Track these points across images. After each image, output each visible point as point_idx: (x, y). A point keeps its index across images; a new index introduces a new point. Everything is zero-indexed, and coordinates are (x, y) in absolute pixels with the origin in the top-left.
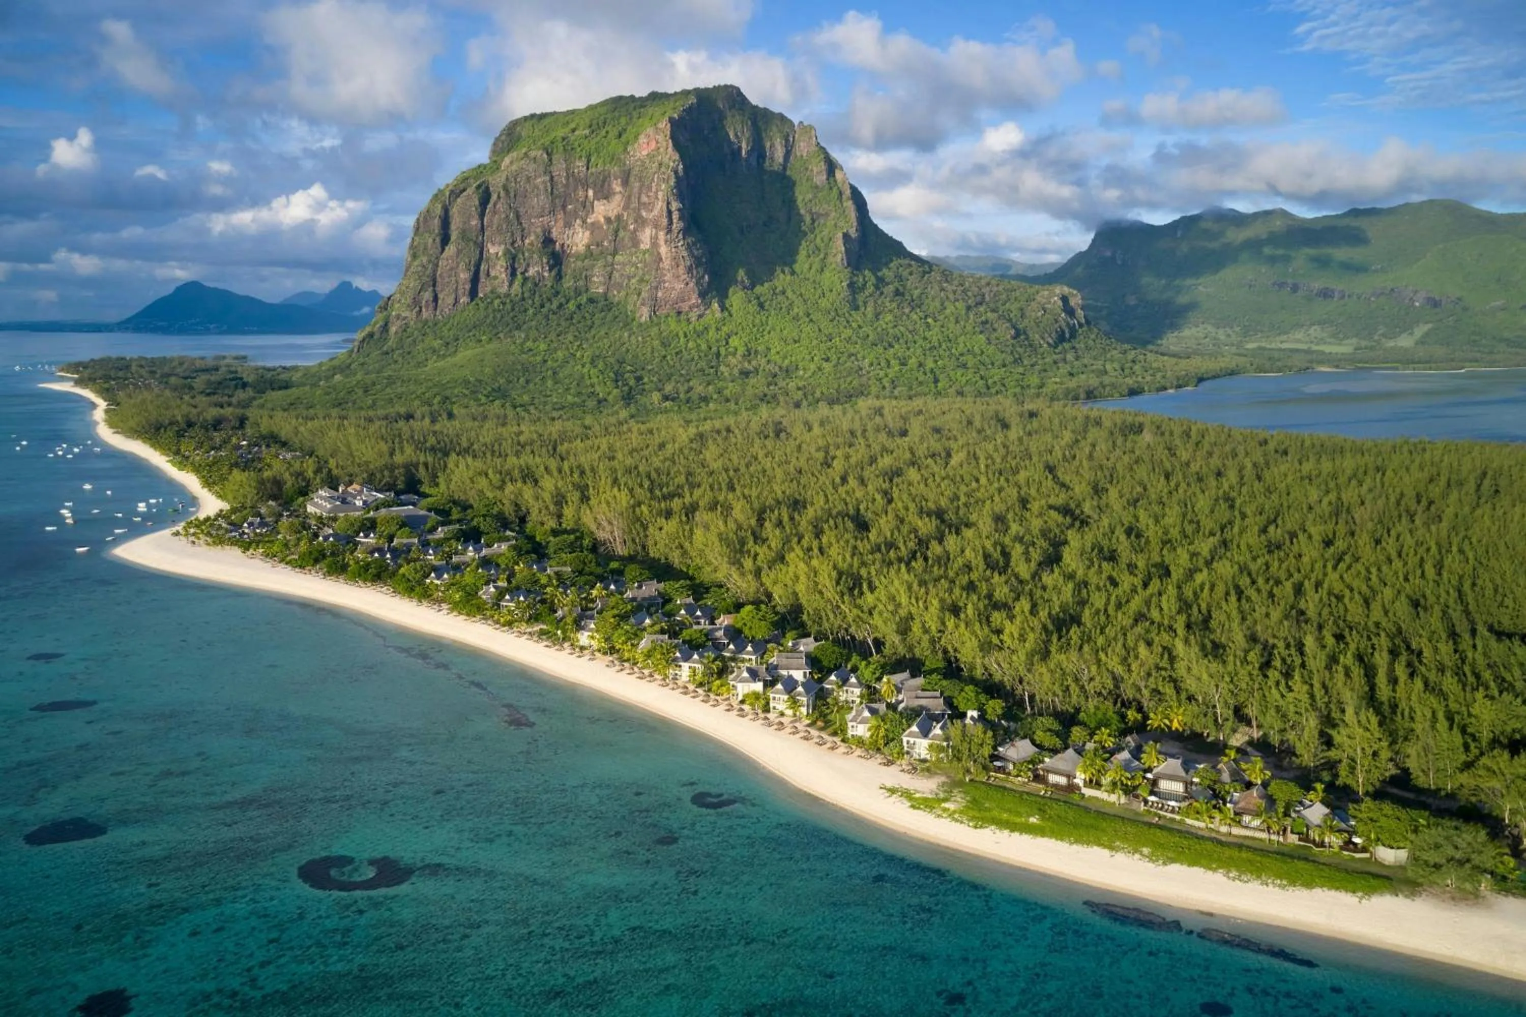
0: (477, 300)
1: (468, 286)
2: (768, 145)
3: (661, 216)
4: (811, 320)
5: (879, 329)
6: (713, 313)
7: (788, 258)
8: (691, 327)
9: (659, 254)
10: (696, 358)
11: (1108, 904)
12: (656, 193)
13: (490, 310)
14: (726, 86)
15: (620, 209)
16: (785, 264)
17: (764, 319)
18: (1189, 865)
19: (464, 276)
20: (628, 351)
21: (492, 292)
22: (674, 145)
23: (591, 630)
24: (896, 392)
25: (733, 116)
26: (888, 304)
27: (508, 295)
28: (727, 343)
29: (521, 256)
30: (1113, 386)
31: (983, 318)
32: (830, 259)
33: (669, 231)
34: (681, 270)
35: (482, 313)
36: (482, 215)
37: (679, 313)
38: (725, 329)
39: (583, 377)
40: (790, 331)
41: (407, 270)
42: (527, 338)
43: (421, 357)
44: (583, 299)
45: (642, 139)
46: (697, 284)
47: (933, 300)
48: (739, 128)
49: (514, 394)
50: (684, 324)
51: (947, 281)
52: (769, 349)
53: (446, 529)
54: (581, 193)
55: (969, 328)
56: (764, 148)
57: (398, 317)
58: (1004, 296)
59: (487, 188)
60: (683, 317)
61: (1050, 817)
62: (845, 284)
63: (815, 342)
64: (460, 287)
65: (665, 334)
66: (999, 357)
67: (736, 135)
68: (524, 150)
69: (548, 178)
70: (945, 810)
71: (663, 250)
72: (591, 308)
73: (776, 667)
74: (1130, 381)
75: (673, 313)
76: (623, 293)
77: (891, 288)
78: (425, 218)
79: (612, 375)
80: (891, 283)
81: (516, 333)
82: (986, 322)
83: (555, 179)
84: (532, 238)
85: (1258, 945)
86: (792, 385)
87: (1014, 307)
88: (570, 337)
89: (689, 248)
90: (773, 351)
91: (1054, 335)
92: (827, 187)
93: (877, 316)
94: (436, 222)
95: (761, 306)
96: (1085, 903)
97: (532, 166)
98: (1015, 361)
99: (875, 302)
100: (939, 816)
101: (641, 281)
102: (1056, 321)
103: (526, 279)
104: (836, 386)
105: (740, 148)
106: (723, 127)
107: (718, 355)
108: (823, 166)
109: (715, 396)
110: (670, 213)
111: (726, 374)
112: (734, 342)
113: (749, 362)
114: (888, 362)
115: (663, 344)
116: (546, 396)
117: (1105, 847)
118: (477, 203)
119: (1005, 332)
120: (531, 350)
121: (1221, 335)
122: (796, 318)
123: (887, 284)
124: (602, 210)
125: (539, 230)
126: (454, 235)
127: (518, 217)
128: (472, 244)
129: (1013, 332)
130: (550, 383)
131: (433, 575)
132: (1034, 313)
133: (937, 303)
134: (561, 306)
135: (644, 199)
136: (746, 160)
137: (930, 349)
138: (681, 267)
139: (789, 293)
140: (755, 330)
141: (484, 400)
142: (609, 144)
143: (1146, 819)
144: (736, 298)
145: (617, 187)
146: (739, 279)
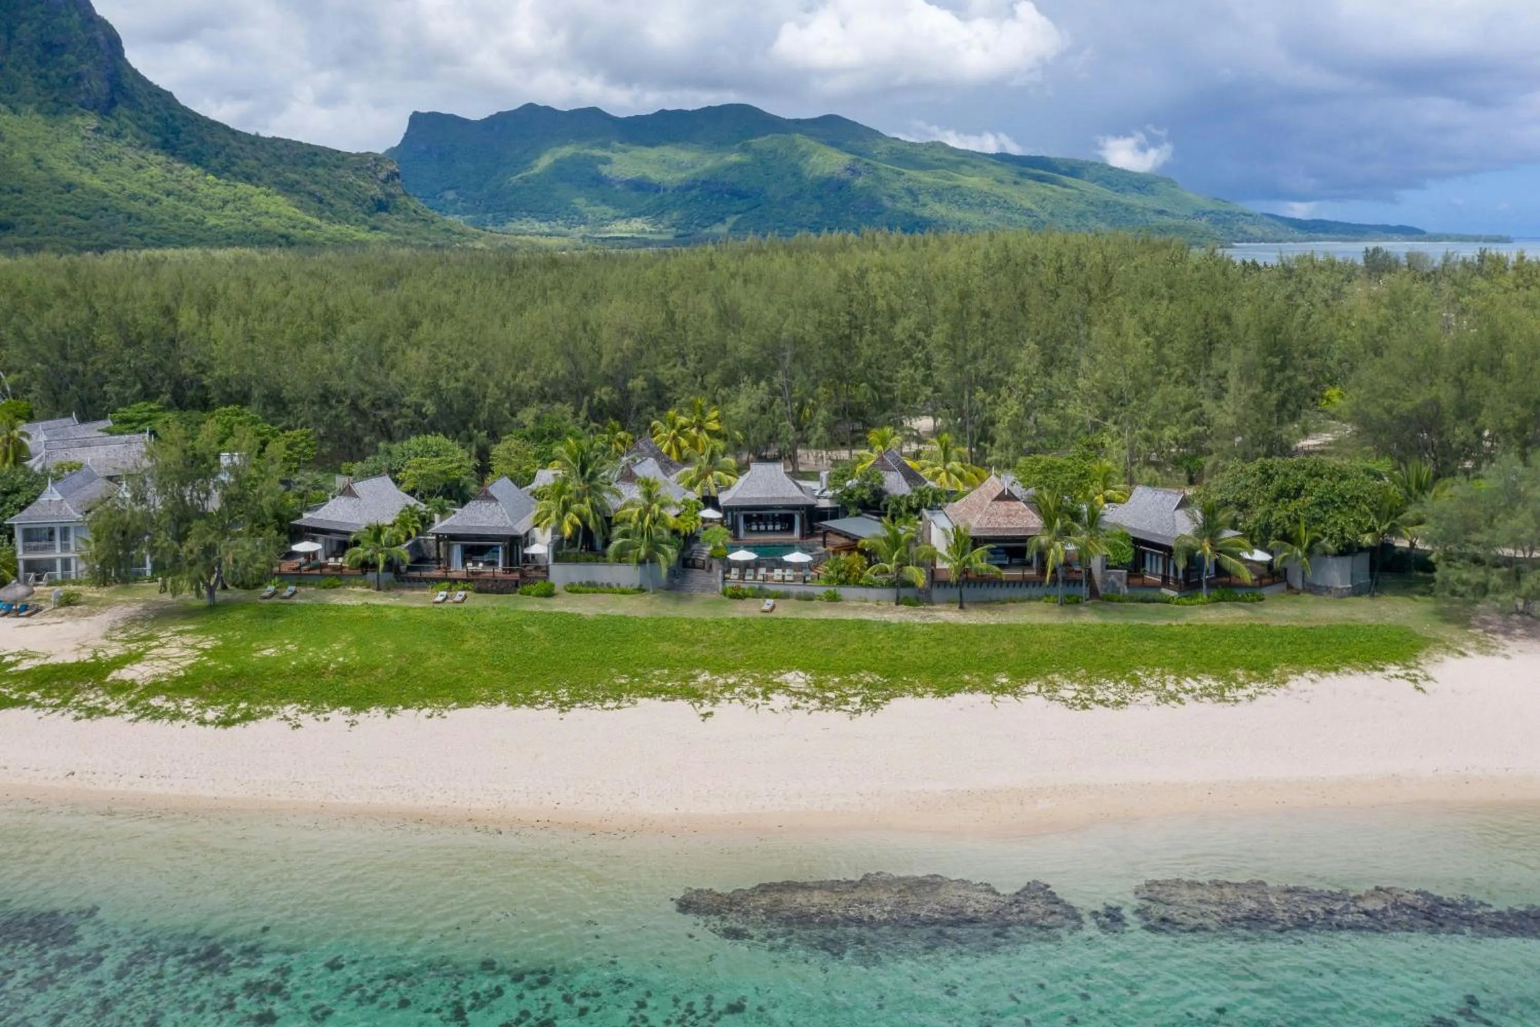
18: (939, 694)
55: (263, 188)
66: (303, 220)
70: (119, 688)
82: (285, 183)
87: (319, 171)
96: (685, 906)
100: (91, 712)
117: (672, 695)
132: (344, 178)
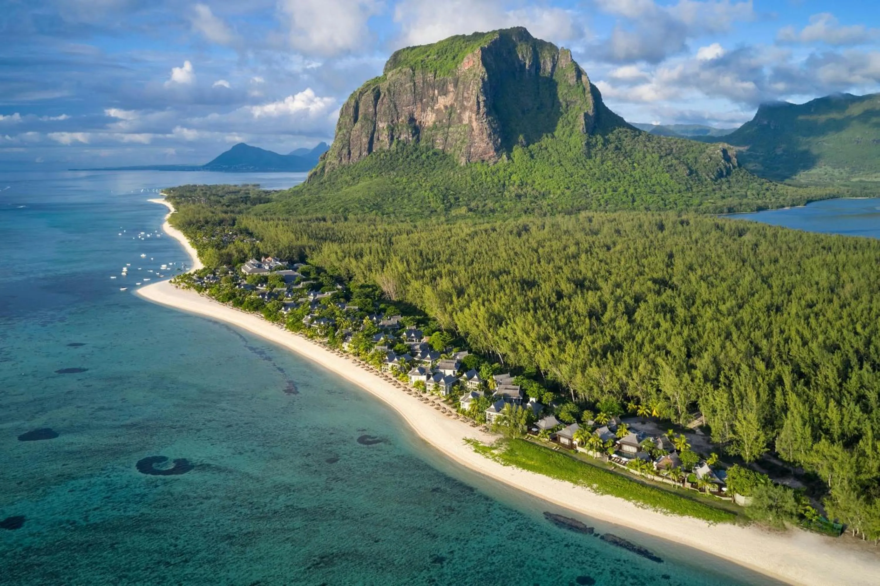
0: (372, 154)
1: (367, 146)
2: (542, 61)
3: (473, 105)
4: (561, 165)
5: (603, 170)
6: (503, 160)
7: (550, 129)
8: (489, 169)
9: (472, 126)
10: (491, 187)
11: (557, 515)
12: (472, 91)
13: (378, 160)
14: (518, 28)
15: (452, 101)
16: (549, 132)
17: (533, 164)
19: (365, 140)
20: (452, 182)
21: (380, 149)
22: (483, 63)
23: (349, 342)
24: (607, 208)
25: (521, 45)
26: (610, 155)
27: (389, 151)
28: (510, 178)
29: (396, 128)
30: (748, 205)
31: (670, 163)
32: (576, 129)
33: (478, 113)
34: (485, 136)
35: (374, 161)
36: (375, 106)
37: (483, 161)
38: (509, 170)
39: (425, 198)
40: (548, 172)
41: (336, 137)
42: (397, 175)
43: (339, 186)
44: (431, 153)
45: (466, 60)
46: (494, 144)
47: (639, 152)
48: (525, 51)
49: (385, 207)
50: (486, 167)
51: (649, 141)
52: (534, 182)
53: (304, 283)
54: (431, 92)
55: (660, 169)
56: (540, 63)
57: (330, 163)
58: (685, 150)
59: (379, 90)
60: (485, 163)
61: (550, 462)
62: (583, 143)
63: (562, 177)
64: (363, 146)
65: (474, 173)
66: (677, 187)
67: (523, 57)
68: (399, 68)
69: (412, 84)
70: (492, 454)
71: (475, 124)
72: (434, 158)
73: (438, 367)
74: (759, 202)
75: (479, 161)
76: (453, 150)
77: (613, 145)
78: (346, 108)
79: (441, 196)
80: (613, 142)
81: (392, 172)
82: (672, 165)
83: (417, 84)
84: (403, 118)
85: (633, 546)
86: (545, 203)
87: (691, 156)
88: (421, 175)
89: (489, 123)
90: (537, 183)
91: (715, 173)
92: (576, 85)
93: (602, 162)
94: (351, 110)
95: (532, 156)
96: (544, 513)
97: (404, 77)
98: (687, 189)
99: (602, 154)
100: (488, 457)
101: (463, 142)
102: (718, 165)
103: (399, 142)
104: (571, 204)
105: (525, 64)
106: (515, 52)
107: (504, 185)
108: (574, 73)
109: (499, 209)
110: (478, 103)
111: (507, 196)
112: (514, 177)
113: (522, 189)
114: (605, 189)
115: (473, 179)
116: (403, 208)
118: (373, 99)
119: (683, 171)
120: (398, 182)
121: (836, 173)
122: (552, 164)
123: (611, 143)
124: (442, 102)
125: (407, 113)
126: (360, 117)
127: (395, 106)
128: (369, 122)
129: (688, 172)
130: (406, 201)
131: (283, 308)
132: (704, 159)
133: (641, 154)
134: (417, 157)
135: (466, 95)
136: (529, 71)
137: (634, 182)
138: (485, 134)
139: (550, 149)
140: (527, 170)
141: (367, 210)
142: (447, 64)
143: (608, 468)
144: (517, 152)
145: (451, 88)
146: (520, 141)
